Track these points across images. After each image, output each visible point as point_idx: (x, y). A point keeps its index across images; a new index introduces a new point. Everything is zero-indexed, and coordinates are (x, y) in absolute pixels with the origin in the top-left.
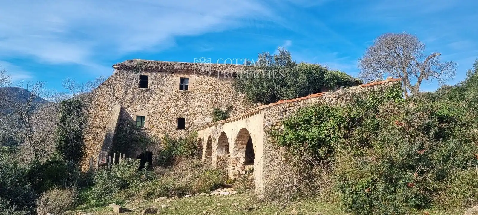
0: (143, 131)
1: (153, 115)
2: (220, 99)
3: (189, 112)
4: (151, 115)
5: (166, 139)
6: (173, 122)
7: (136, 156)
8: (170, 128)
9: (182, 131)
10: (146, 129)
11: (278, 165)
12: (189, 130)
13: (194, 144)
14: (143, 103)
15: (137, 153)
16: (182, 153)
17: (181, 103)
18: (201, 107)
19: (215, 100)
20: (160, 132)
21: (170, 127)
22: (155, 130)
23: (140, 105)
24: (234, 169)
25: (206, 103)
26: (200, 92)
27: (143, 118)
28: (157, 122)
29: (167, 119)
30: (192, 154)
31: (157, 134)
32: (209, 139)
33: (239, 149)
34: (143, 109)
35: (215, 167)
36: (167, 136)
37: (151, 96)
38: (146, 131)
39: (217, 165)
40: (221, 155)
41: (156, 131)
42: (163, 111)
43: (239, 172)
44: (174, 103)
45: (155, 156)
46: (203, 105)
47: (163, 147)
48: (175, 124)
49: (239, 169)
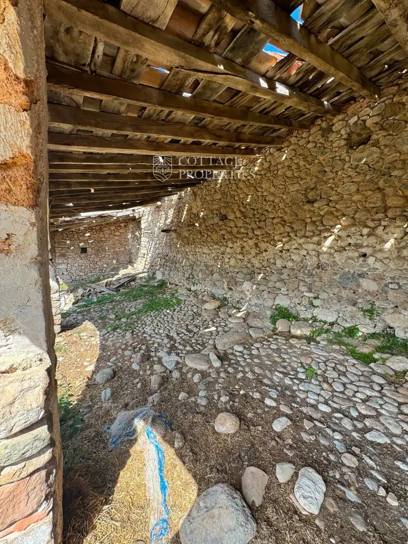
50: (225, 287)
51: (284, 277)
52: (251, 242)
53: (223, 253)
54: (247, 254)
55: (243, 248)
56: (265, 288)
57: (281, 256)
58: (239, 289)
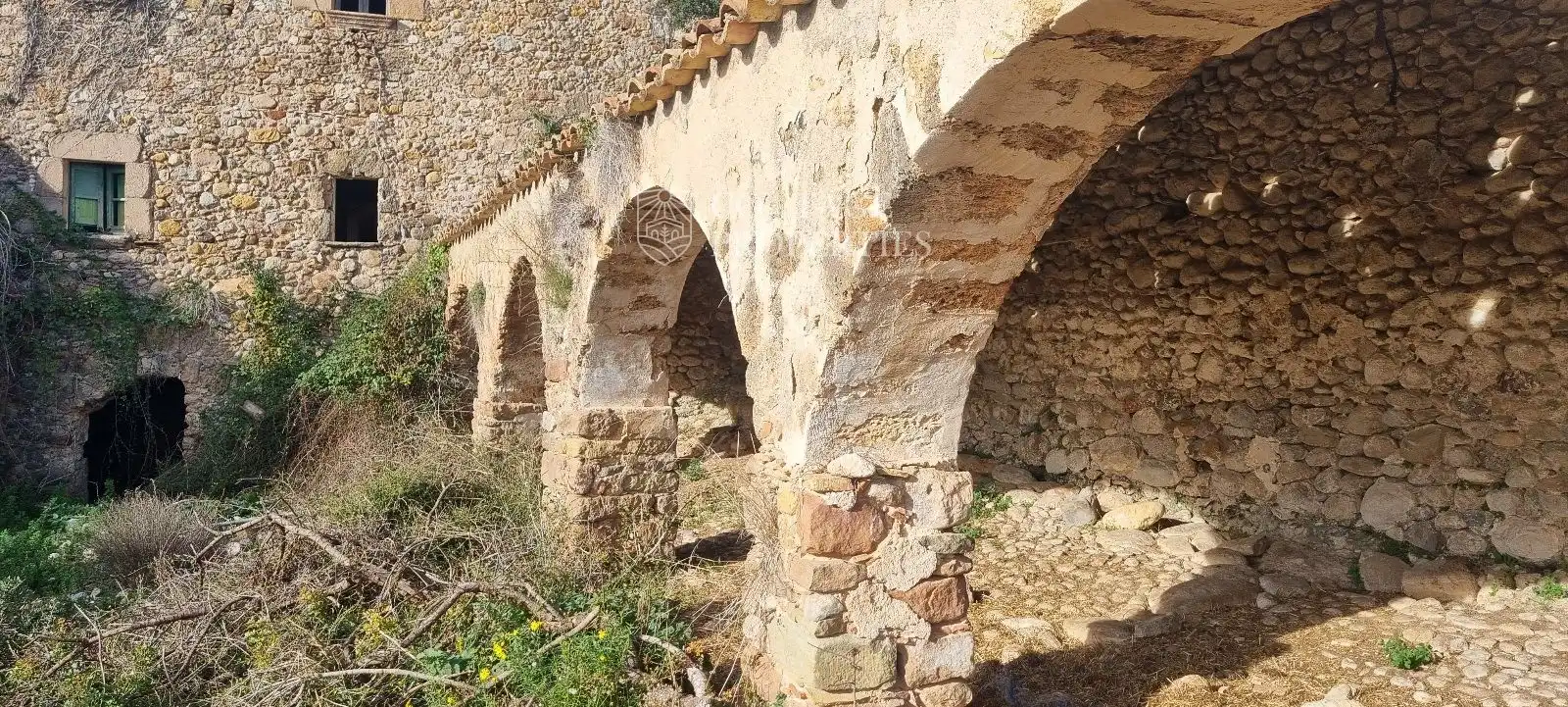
0: (114, 255)
1: (173, 158)
2: (580, 71)
3: (402, 142)
4: (159, 156)
5: (263, 300)
6: (306, 205)
7: (81, 404)
8: (288, 236)
9: (365, 255)
10: (131, 243)
12: (402, 251)
13: (427, 323)
14: (102, 79)
15: (86, 389)
16: (353, 384)
17: (346, 90)
18: (468, 113)
19: (546, 74)
20: (225, 263)
21: (284, 232)
22: (192, 249)
23: (84, 96)
24: (835, 625)
25: (496, 89)
26: (457, 26)
27: (111, 174)
28: (206, 199)
29: (264, 180)
30: (418, 389)
31: (205, 271)
32: (515, 279)
33: (901, 365)
34: (106, 120)
35: (575, 506)
36: (269, 285)
37: (155, 40)
38: (132, 254)
39: (589, 492)
40: (623, 409)
41: (201, 252)
42: (238, 131)
43: (900, 658)
44: (307, 88)
45: (198, 400)
46: (478, 101)
47: (246, 347)
48: (319, 215)
49: (898, 614)
50: (1183, 458)
51: (1393, 418)
52: (1277, 301)
53: (1173, 337)
54: (1264, 340)
55: (1247, 318)
56: (1325, 458)
57: (1382, 350)
58: (1234, 463)
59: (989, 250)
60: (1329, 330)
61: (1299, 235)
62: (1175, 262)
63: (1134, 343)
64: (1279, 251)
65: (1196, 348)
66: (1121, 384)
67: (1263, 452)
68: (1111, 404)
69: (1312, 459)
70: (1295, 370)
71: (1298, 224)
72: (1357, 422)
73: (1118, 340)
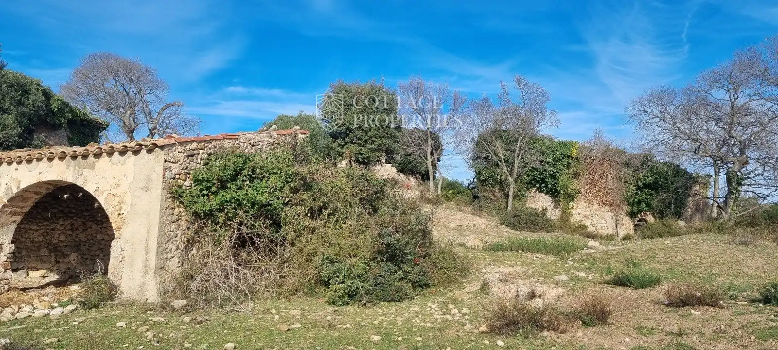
11: (178, 248)
59: (24, 207)
60: (91, 228)
61: (86, 206)
62: (56, 211)
63: (42, 231)
64: (81, 210)
65: (59, 232)
66: (37, 242)
67: (73, 257)
68: (33, 248)
69: (85, 257)
70: (82, 237)
71: (86, 204)
72: (95, 248)
73: (37, 230)
